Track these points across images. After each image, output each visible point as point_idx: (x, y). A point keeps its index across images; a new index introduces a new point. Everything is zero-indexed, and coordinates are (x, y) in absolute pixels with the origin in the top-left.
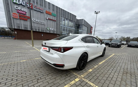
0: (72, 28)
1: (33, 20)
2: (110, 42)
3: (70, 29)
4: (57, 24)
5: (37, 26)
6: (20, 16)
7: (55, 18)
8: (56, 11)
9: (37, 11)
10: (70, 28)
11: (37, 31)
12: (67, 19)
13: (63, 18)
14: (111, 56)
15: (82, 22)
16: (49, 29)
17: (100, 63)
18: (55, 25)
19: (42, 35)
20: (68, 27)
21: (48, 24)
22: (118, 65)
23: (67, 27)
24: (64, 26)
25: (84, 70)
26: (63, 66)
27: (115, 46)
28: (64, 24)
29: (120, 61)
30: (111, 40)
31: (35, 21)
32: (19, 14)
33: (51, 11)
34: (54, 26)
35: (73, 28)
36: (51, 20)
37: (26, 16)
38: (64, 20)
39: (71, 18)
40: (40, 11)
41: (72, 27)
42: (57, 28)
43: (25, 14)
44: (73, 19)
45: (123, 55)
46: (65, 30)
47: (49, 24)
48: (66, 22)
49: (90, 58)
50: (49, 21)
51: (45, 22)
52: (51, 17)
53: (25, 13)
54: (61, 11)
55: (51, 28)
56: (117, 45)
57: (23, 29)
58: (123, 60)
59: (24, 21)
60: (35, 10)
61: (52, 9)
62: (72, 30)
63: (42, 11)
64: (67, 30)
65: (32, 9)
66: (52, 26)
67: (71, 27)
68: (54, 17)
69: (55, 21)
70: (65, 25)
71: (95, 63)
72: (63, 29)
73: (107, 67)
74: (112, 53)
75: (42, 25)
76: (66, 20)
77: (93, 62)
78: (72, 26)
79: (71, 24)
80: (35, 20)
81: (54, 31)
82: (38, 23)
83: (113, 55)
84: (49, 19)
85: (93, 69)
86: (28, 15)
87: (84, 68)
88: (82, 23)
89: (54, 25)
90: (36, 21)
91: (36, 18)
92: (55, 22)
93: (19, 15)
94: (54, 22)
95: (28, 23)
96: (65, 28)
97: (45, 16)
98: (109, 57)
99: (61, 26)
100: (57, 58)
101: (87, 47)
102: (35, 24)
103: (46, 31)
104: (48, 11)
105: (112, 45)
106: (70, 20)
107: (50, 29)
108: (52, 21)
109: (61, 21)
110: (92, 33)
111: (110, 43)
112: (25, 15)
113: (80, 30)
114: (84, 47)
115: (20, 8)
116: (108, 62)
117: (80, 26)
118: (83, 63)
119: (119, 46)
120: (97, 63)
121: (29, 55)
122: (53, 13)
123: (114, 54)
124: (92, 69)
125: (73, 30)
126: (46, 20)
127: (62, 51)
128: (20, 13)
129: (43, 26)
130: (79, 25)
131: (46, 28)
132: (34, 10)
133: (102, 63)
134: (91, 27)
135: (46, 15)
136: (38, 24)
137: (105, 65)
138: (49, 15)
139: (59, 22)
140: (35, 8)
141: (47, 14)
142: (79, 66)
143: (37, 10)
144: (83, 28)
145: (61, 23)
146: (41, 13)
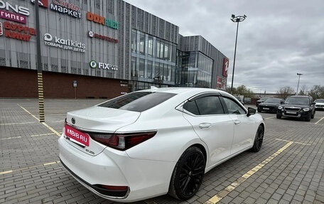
0: (166, 62)
1: (46, 39)
2: (282, 103)
3: (161, 66)
4: (121, 50)
5: (59, 57)
6: (7, 28)
7: (116, 32)
8: (119, 14)
9: (59, 12)
10: (162, 61)
11: (60, 71)
12: (151, 36)
13: (138, 32)
14: (281, 150)
15: (196, 45)
16: (95, 66)
17: (246, 176)
18: (116, 55)
19: (75, 85)
20: (154, 60)
21: (94, 50)
22: (298, 179)
23: (150, 59)
24: (142, 57)
25: (194, 198)
26: (123, 191)
27: (297, 115)
28: (143, 51)
29: (306, 167)
30: (284, 95)
31: (54, 41)
32: (4, 21)
33: (104, 14)
34: (110, 58)
35: (171, 63)
36: (102, 38)
37: (28, 29)
38: (143, 39)
39: (162, 32)
40: (70, 12)
41: (168, 59)
42: (120, 64)
43: (24, 23)
44: (168, 35)
45: (319, 145)
46: (146, 67)
47: (98, 51)
48: (150, 43)
49: (213, 160)
50: (97, 41)
51: (84, 45)
52: (104, 32)
53: (22, 19)
54: (133, 13)
55: (103, 62)
56: (302, 114)
57: (15, 65)
58: (315, 162)
59: (19, 43)
60: (55, 11)
61: (105, 7)
62: (165, 67)
63: (75, 14)
64: (150, 68)
65: (45, 8)
66: (105, 56)
67: (164, 59)
68: (111, 30)
69: (116, 41)
70: (144, 54)
71: (229, 176)
72: (138, 64)
73: (266, 186)
74: (285, 139)
75: (74, 54)
76: (147, 38)
77: (226, 172)
78: (166, 56)
79: (164, 49)
80: (54, 39)
81: (110, 71)
82: (61, 48)
83: (288, 145)
84: (96, 36)
85: (224, 194)
86: (31, 24)
87: (194, 194)
88: (196, 47)
89: (111, 53)
90: (57, 41)
91: (58, 32)
92: (116, 46)
93: (4, 24)
94: (111, 45)
95: (31, 48)
96: (146, 63)
97: (85, 27)
98: (276, 154)
99: (134, 55)
100: (105, 168)
101: (201, 128)
102: (53, 51)
103: (87, 71)
104: (93, 13)
105: (286, 114)
106: (161, 40)
107: (98, 65)
108: (105, 43)
109: (132, 42)
110: (226, 76)
111: (280, 107)
112: (24, 26)
113: (190, 69)
114: (192, 128)
115: (8, 4)
116: (271, 170)
117: (192, 56)
118: (189, 179)
119: (306, 117)
120: (237, 176)
121: (25, 151)
122: (111, 19)
123: (291, 143)
124: (219, 196)
125: (169, 68)
126: (86, 39)
127: (123, 145)
128: (7, 19)
129: (77, 58)
130: (188, 53)
131: (86, 61)
132: (52, 10)
133: (251, 173)
134: (225, 60)
135: (87, 25)
136: (64, 52)
137: (260, 181)
138: (97, 25)
139: (128, 45)
140: (54, 5)
141: (89, 22)
142: (176, 189)
143: (61, 10)
144: (200, 62)
145: (132, 46)
146: (73, 19)
